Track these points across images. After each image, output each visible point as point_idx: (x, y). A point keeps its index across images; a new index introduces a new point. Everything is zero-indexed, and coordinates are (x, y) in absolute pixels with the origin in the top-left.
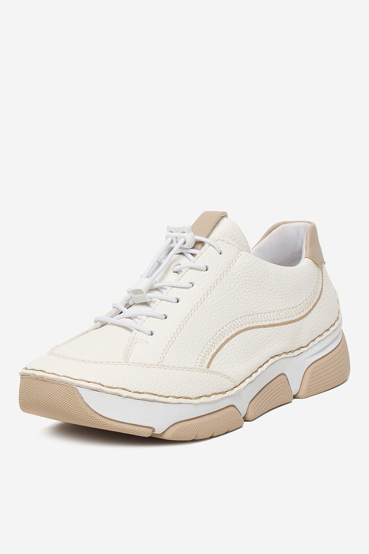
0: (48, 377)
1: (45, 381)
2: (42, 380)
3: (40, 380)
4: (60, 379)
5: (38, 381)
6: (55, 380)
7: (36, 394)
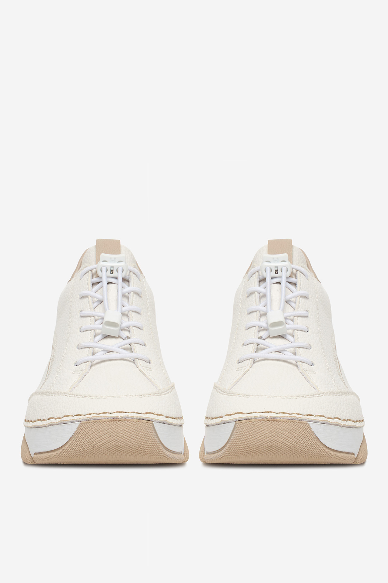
0: (281, 417)
1: (279, 421)
2: (275, 421)
3: (272, 421)
4: (294, 417)
5: (270, 423)
6: (289, 419)
7: (269, 436)
